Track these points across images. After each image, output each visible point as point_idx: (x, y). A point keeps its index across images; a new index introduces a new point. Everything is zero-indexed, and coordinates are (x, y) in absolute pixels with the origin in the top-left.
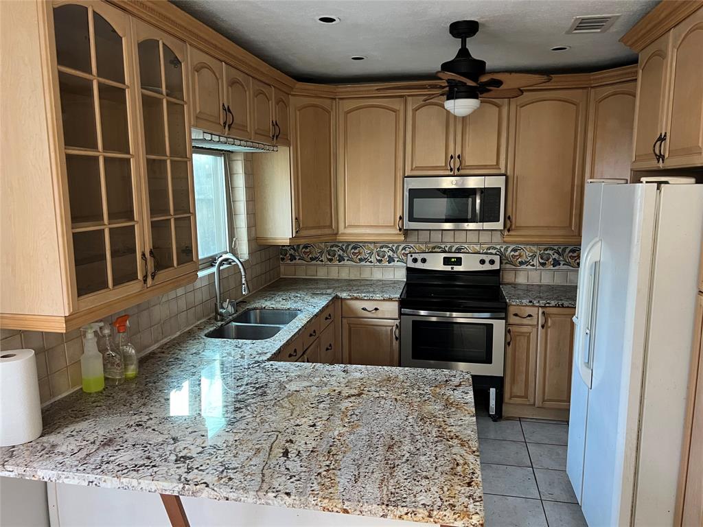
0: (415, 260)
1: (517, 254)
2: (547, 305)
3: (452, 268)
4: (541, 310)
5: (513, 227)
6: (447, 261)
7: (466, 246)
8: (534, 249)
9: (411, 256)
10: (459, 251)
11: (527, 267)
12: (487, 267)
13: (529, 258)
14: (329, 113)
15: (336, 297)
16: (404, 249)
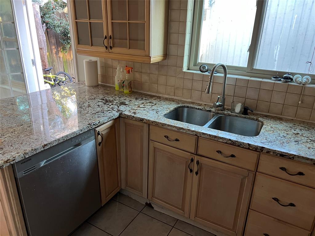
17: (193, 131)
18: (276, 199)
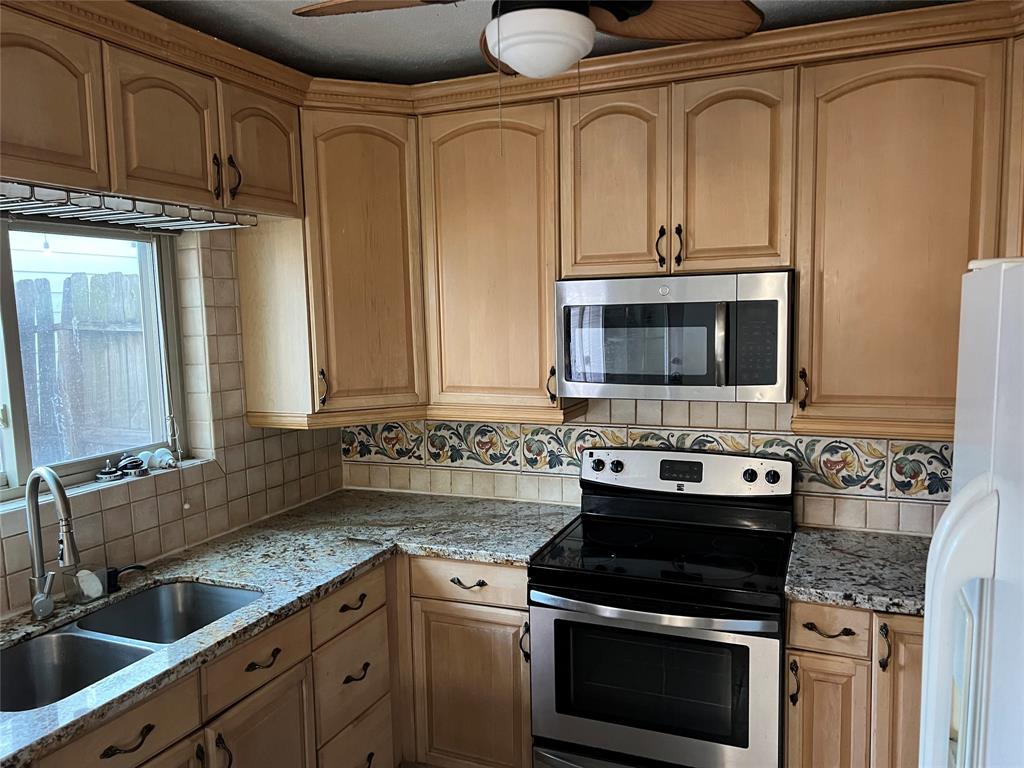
0: (599, 465)
1: (836, 458)
2: (894, 609)
3: (680, 487)
4: (877, 622)
5: (814, 397)
6: (668, 470)
7: (716, 436)
8: (880, 447)
9: (591, 455)
10: (700, 447)
11: (862, 492)
12: (760, 488)
13: (869, 470)
14: (400, 146)
15: (395, 551)
16: (581, 437)
17: (196, 656)
18: (348, 680)
